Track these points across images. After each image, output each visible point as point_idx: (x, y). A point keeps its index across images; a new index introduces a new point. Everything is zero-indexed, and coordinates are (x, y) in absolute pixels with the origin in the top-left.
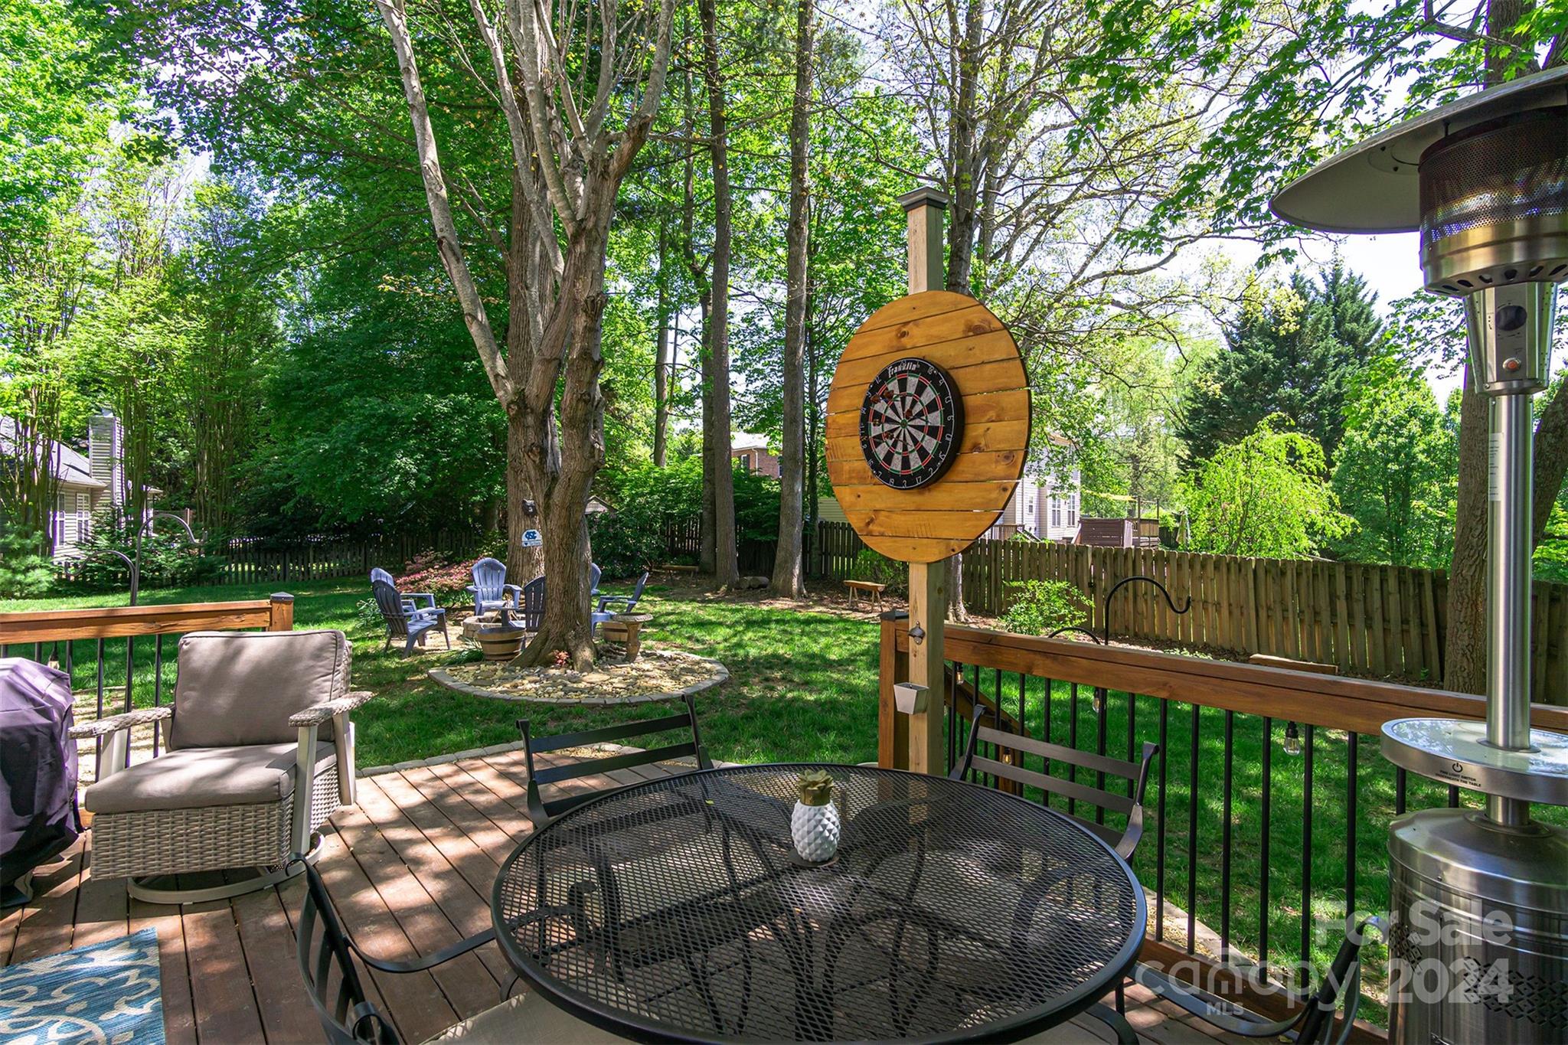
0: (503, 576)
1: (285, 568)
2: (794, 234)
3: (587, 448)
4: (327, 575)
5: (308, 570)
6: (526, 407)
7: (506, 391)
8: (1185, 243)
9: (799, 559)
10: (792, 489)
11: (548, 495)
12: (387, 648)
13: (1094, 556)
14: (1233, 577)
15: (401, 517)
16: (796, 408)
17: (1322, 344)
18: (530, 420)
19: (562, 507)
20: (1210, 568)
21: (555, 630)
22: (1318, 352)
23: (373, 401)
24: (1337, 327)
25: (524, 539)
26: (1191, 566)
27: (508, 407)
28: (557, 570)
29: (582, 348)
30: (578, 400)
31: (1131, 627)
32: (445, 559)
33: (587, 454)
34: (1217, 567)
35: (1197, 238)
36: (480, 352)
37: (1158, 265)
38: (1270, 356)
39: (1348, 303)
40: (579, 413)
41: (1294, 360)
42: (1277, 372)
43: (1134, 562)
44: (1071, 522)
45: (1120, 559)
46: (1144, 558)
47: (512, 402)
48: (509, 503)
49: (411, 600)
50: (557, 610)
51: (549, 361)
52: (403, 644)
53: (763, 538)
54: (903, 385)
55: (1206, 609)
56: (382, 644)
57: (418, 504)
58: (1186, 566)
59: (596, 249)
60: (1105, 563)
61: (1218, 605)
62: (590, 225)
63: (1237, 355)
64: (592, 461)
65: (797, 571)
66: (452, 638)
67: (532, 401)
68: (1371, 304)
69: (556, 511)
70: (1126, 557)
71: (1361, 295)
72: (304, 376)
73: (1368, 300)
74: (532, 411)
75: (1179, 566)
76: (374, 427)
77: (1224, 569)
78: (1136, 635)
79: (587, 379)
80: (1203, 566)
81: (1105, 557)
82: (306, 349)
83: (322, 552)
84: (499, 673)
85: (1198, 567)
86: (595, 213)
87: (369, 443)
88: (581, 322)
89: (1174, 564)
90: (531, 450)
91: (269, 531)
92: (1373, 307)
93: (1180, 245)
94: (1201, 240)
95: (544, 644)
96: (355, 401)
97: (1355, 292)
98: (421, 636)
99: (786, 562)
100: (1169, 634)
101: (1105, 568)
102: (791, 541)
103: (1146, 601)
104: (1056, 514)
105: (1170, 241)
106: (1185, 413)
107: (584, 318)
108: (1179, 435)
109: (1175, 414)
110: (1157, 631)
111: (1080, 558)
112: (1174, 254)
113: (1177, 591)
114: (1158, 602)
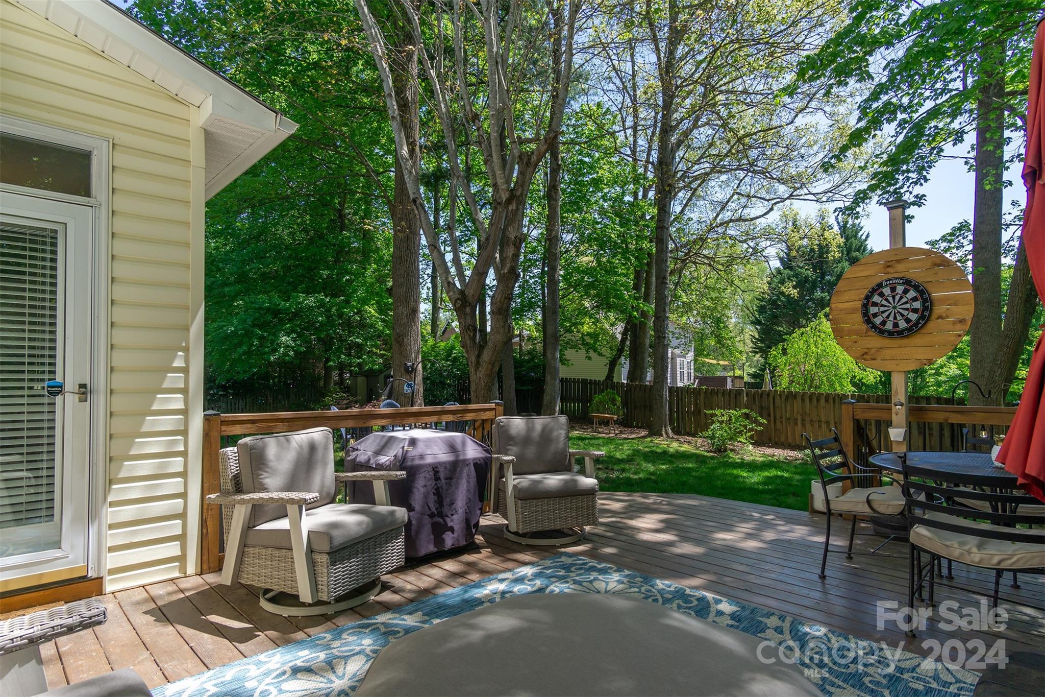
2: (553, 193)
3: (507, 327)
6: (466, 302)
7: (454, 292)
8: (778, 202)
9: (558, 401)
10: (554, 356)
11: (479, 356)
13: (747, 395)
14: (837, 406)
17: (840, 265)
18: (468, 310)
19: (490, 363)
20: (823, 401)
24: (847, 255)
25: (406, 388)
26: (811, 400)
29: (511, 266)
30: (505, 298)
31: (773, 439)
34: (827, 401)
35: (785, 200)
37: (762, 216)
39: (853, 239)
40: (504, 306)
41: (823, 275)
42: (814, 282)
43: (774, 398)
44: (689, 376)
45: (765, 397)
46: (780, 395)
47: (458, 299)
51: (482, 274)
54: (893, 289)
55: (820, 426)
58: (807, 400)
59: (521, 207)
60: (754, 399)
61: (828, 423)
62: (518, 193)
63: (787, 271)
64: (509, 335)
65: (558, 408)
67: (470, 299)
68: (866, 240)
69: (485, 365)
70: (768, 395)
71: (860, 234)
73: (863, 237)
74: (470, 304)
75: (803, 400)
77: (831, 401)
78: (776, 443)
79: (511, 285)
80: (818, 400)
81: (754, 396)
85: (815, 400)
86: (522, 186)
87: (261, 327)
88: (511, 251)
89: (799, 399)
90: (469, 328)
92: (867, 242)
93: (775, 203)
94: (788, 201)
97: (857, 233)
100: (798, 442)
101: (754, 402)
102: (553, 389)
103: (781, 422)
104: (682, 373)
105: (768, 200)
106: (755, 308)
107: (513, 249)
108: (752, 323)
109: (748, 309)
110: (790, 441)
111: (738, 396)
112: (771, 209)
113: (802, 415)
114: (789, 423)
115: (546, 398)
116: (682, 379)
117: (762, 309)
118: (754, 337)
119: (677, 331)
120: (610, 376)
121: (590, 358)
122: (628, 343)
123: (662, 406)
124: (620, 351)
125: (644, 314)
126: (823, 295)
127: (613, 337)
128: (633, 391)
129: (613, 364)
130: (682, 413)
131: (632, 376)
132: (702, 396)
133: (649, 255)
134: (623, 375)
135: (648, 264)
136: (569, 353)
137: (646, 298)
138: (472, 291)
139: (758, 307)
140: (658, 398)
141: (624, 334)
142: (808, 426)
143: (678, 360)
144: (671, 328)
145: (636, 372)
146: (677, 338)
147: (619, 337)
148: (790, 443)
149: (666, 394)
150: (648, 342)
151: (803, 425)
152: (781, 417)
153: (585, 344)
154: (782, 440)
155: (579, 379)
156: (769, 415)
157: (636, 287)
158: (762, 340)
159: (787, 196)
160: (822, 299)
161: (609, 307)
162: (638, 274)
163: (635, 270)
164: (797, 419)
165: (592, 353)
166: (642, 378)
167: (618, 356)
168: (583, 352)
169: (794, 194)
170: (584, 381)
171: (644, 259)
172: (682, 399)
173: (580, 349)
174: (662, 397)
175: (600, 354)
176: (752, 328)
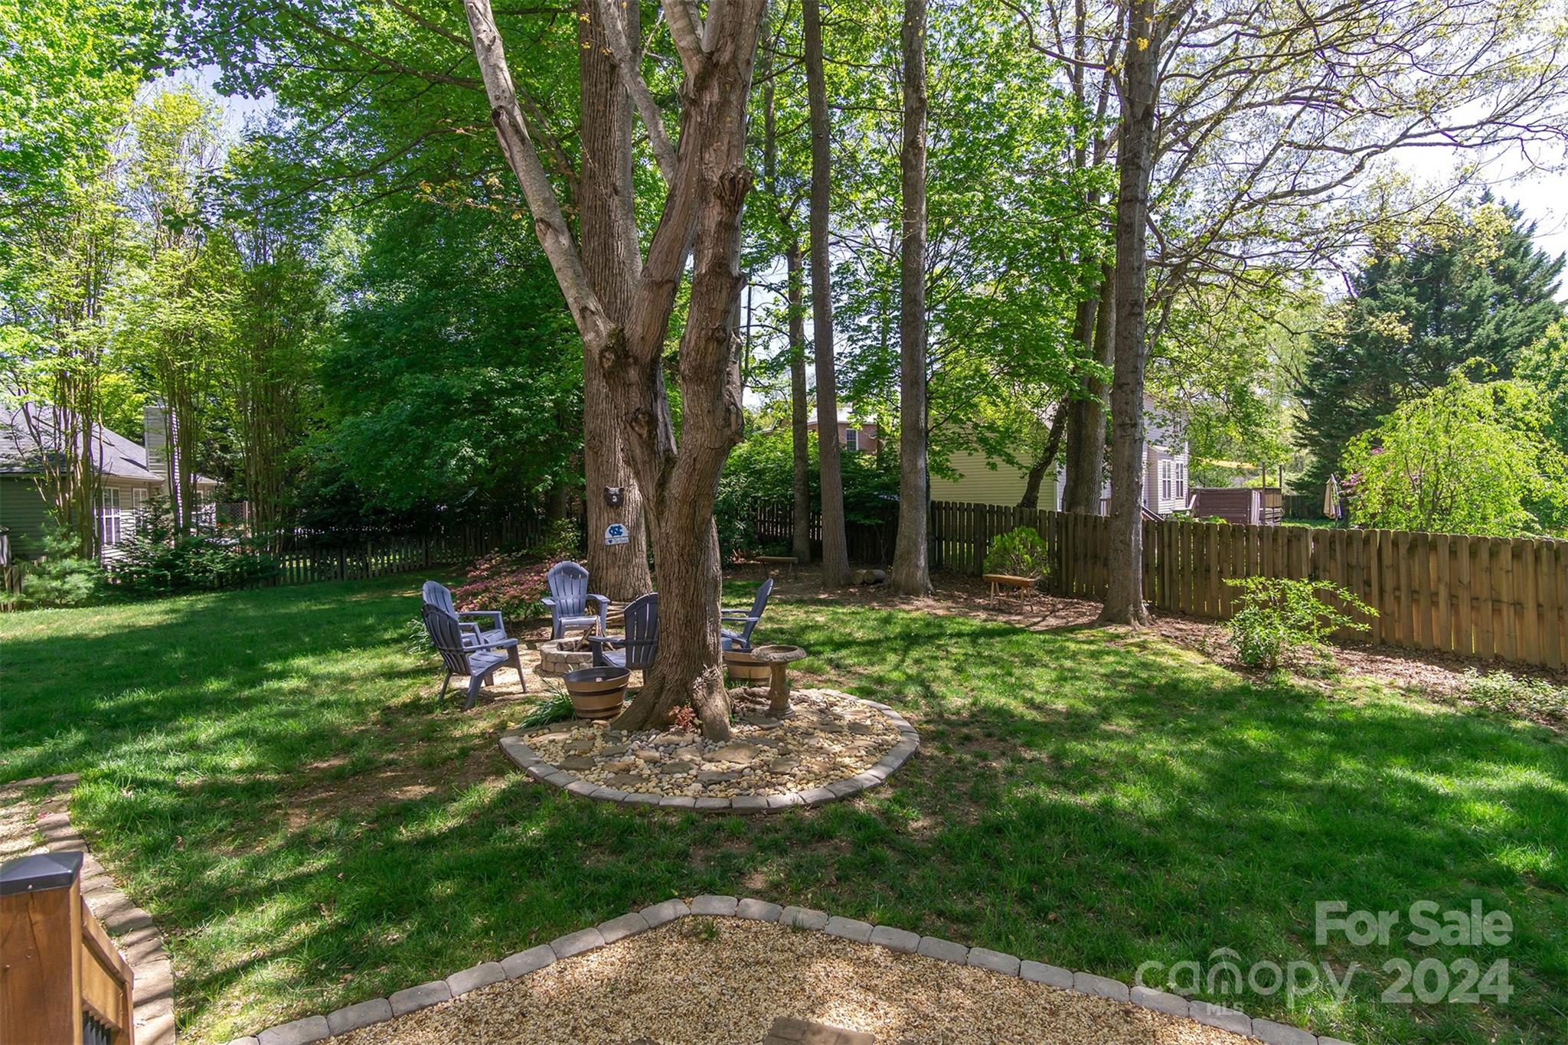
0: (584, 582)
1: (342, 562)
2: (910, 156)
3: (720, 413)
4: (388, 570)
5: (367, 566)
6: (627, 356)
7: (597, 333)
8: (1376, 153)
9: (923, 548)
10: (915, 465)
11: (662, 484)
12: (444, 692)
13: (1315, 540)
15: (462, 505)
16: (918, 368)
18: (633, 374)
19: (684, 502)
20: (1502, 556)
21: (673, 677)
22: (1473, 292)
23: (426, 378)
25: (608, 535)
26: (1472, 553)
27: (602, 355)
28: (675, 591)
29: (715, 256)
30: (708, 340)
31: (1376, 633)
32: (514, 563)
33: (720, 422)
34: (1516, 556)
35: (1388, 147)
36: (559, 276)
37: (1342, 181)
38: (1412, 299)
40: (709, 360)
43: (1379, 549)
44: (1180, 493)
46: (1395, 543)
47: (607, 348)
48: (588, 494)
49: (474, 624)
50: (675, 647)
51: (660, 285)
52: (465, 683)
53: (867, 522)
55: (1496, 612)
56: (438, 687)
57: (480, 490)
58: (1464, 554)
62: (726, 56)
64: (727, 432)
65: (922, 562)
66: (527, 671)
67: (636, 348)
68: (1530, 236)
69: (673, 509)
71: (1518, 224)
72: (354, 354)
73: (1525, 230)
74: (636, 359)
75: (1452, 552)
76: (429, 406)
77: (1526, 559)
79: (721, 307)
80: (1490, 555)
82: (355, 323)
83: (381, 544)
84: (599, 742)
85: (1482, 554)
88: (713, 214)
90: (636, 419)
91: (323, 524)
92: (1532, 240)
93: (1369, 155)
94: (1393, 150)
95: (658, 695)
96: (406, 378)
98: (487, 675)
99: (909, 553)
100: (1437, 643)
101: (1332, 557)
102: (914, 527)
103: (1398, 599)
104: (1167, 484)
105: (1351, 153)
106: (1302, 369)
107: (717, 209)
108: (1297, 394)
109: (1288, 371)
110: (1417, 638)
111: (1294, 543)
112: (1360, 167)
113: (1449, 586)
114: (1417, 601)
115: (901, 544)
116: (1167, 495)
117: (1315, 371)
118: (1300, 419)
119: (1159, 411)
120: (1030, 499)
121: (993, 466)
122: (1065, 436)
123: (1128, 563)
124: (1051, 450)
125: (1093, 384)
126: (1440, 339)
127: (1039, 424)
128: (1071, 526)
129: (1036, 475)
130: (1171, 572)
131: (1072, 496)
132: (1214, 539)
133: (1105, 268)
134: (1054, 495)
135: (1103, 290)
136: (957, 459)
137: (1099, 354)
138: (639, 329)
139: (1308, 366)
140: (1121, 546)
141: (1058, 420)
142: (1465, 610)
143: (1160, 464)
144: (1147, 406)
145: (1079, 489)
146: (1160, 426)
147: (1050, 425)
148: (1415, 644)
149: (1137, 538)
150: (1102, 433)
151: (1454, 606)
152: (1398, 588)
153: (983, 440)
154: (1399, 635)
155: (969, 505)
156: (1368, 583)
157: (1080, 334)
158: (1313, 424)
159: (1393, 138)
160: (1438, 348)
161: (1033, 373)
162: (1083, 310)
163: (1079, 304)
164: (1436, 594)
165: (996, 459)
166: (1090, 501)
167: (1047, 461)
168: (981, 455)
169: (1413, 131)
170: (980, 508)
171: (1095, 278)
172: (1170, 546)
173: (976, 450)
174: (1129, 545)
175: (1010, 460)
176: (1296, 403)
